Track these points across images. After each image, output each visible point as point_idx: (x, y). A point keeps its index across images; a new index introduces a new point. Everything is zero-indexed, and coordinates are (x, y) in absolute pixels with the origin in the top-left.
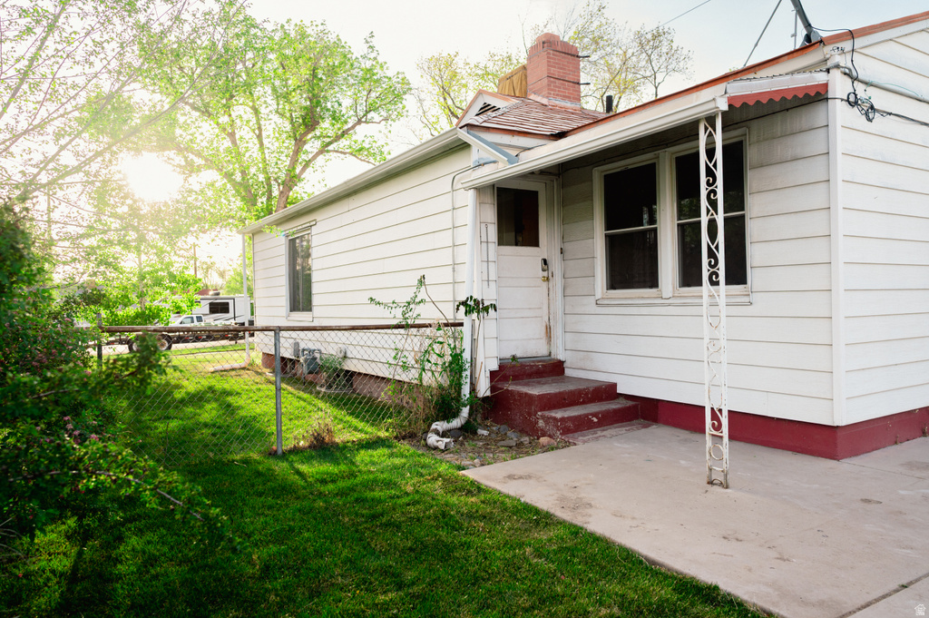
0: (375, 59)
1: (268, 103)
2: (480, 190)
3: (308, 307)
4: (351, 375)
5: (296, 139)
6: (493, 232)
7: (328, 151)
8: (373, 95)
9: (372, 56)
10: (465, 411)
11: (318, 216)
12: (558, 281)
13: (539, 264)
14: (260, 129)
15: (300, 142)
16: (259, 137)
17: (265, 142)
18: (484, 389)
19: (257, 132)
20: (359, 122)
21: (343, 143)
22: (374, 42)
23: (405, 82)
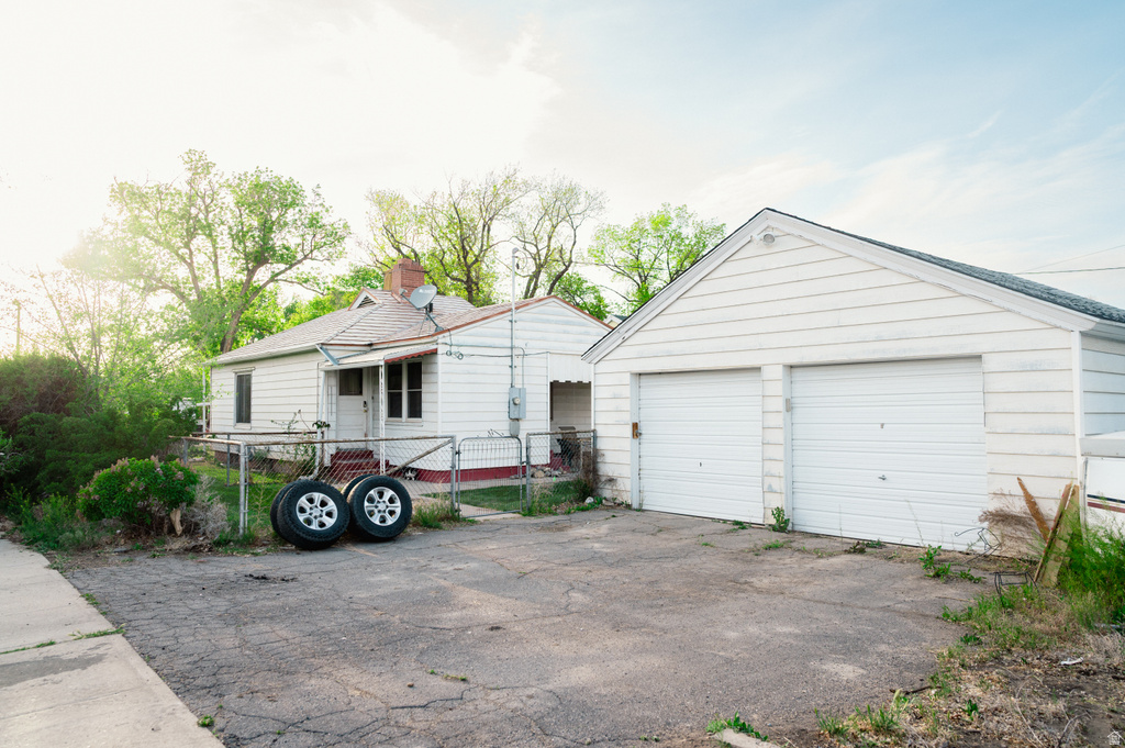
0: (322, 204)
1: (225, 240)
2: (328, 373)
3: (248, 420)
4: (273, 461)
5: (249, 270)
6: (335, 390)
7: (277, 281)
8: (318, 236)
9: (318, 203)
10: (316, 471)
11: (257, 365)
12: (371, 411)
13: (362, 403)
14: (216, 256)
15: (251, 273)
16: (215, 263)
17: (220, 267)
18: (327, 462)
19: (213, 259)
20: (306, 257)
21: (291, 274)
22: (320, 191)
23: (346, 226)
